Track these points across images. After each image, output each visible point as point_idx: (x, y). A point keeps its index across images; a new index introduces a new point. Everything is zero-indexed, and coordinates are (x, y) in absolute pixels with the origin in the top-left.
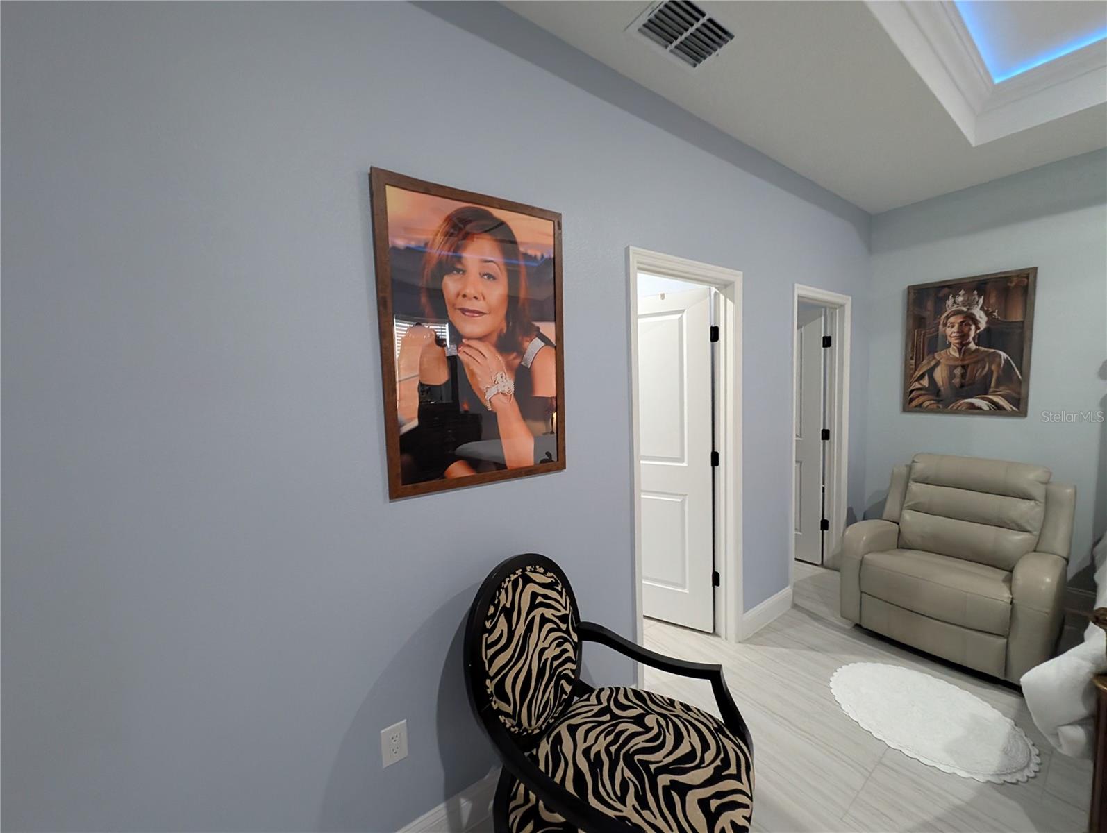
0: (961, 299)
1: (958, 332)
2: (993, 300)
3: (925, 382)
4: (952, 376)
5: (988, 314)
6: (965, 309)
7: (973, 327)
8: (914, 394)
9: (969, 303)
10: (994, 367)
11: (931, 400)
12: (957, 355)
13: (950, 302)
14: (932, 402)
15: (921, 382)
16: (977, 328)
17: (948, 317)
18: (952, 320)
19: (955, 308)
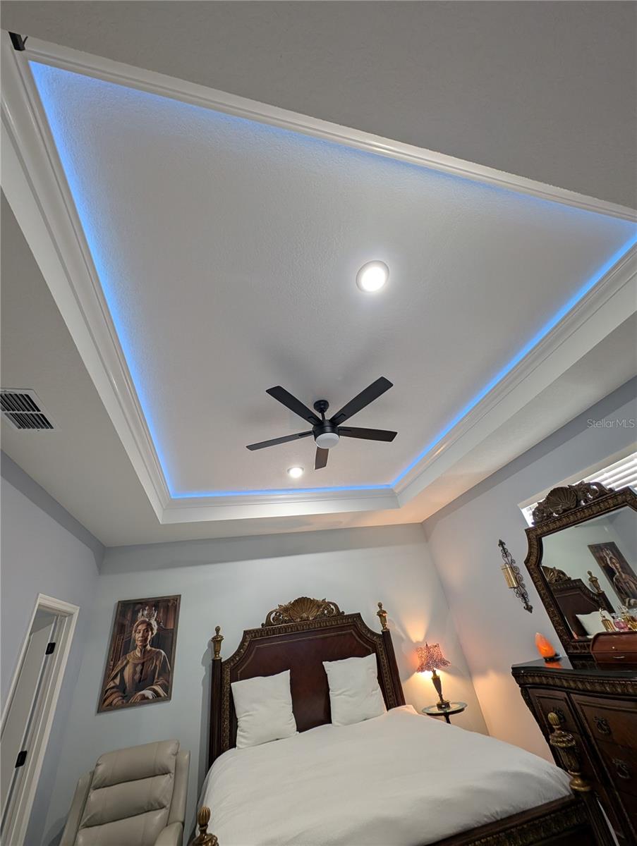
0: (146, 612)
1: (142, 637)
2: (161, 615)
3: (117, 681)
4: (135, 672)
5: (158, 623)
6: (147, 620)
7: (150, 633)
8: (108, 693)
9: (150, 616)
10: (158, 663)
11: (118, 697)
12: (139, 655)
13: (140, 614)
14: (120, 698)
15: (115, 681)
16: (152, 634)
17: (138, 626)
18: (140, 627)
19: (142, 619)
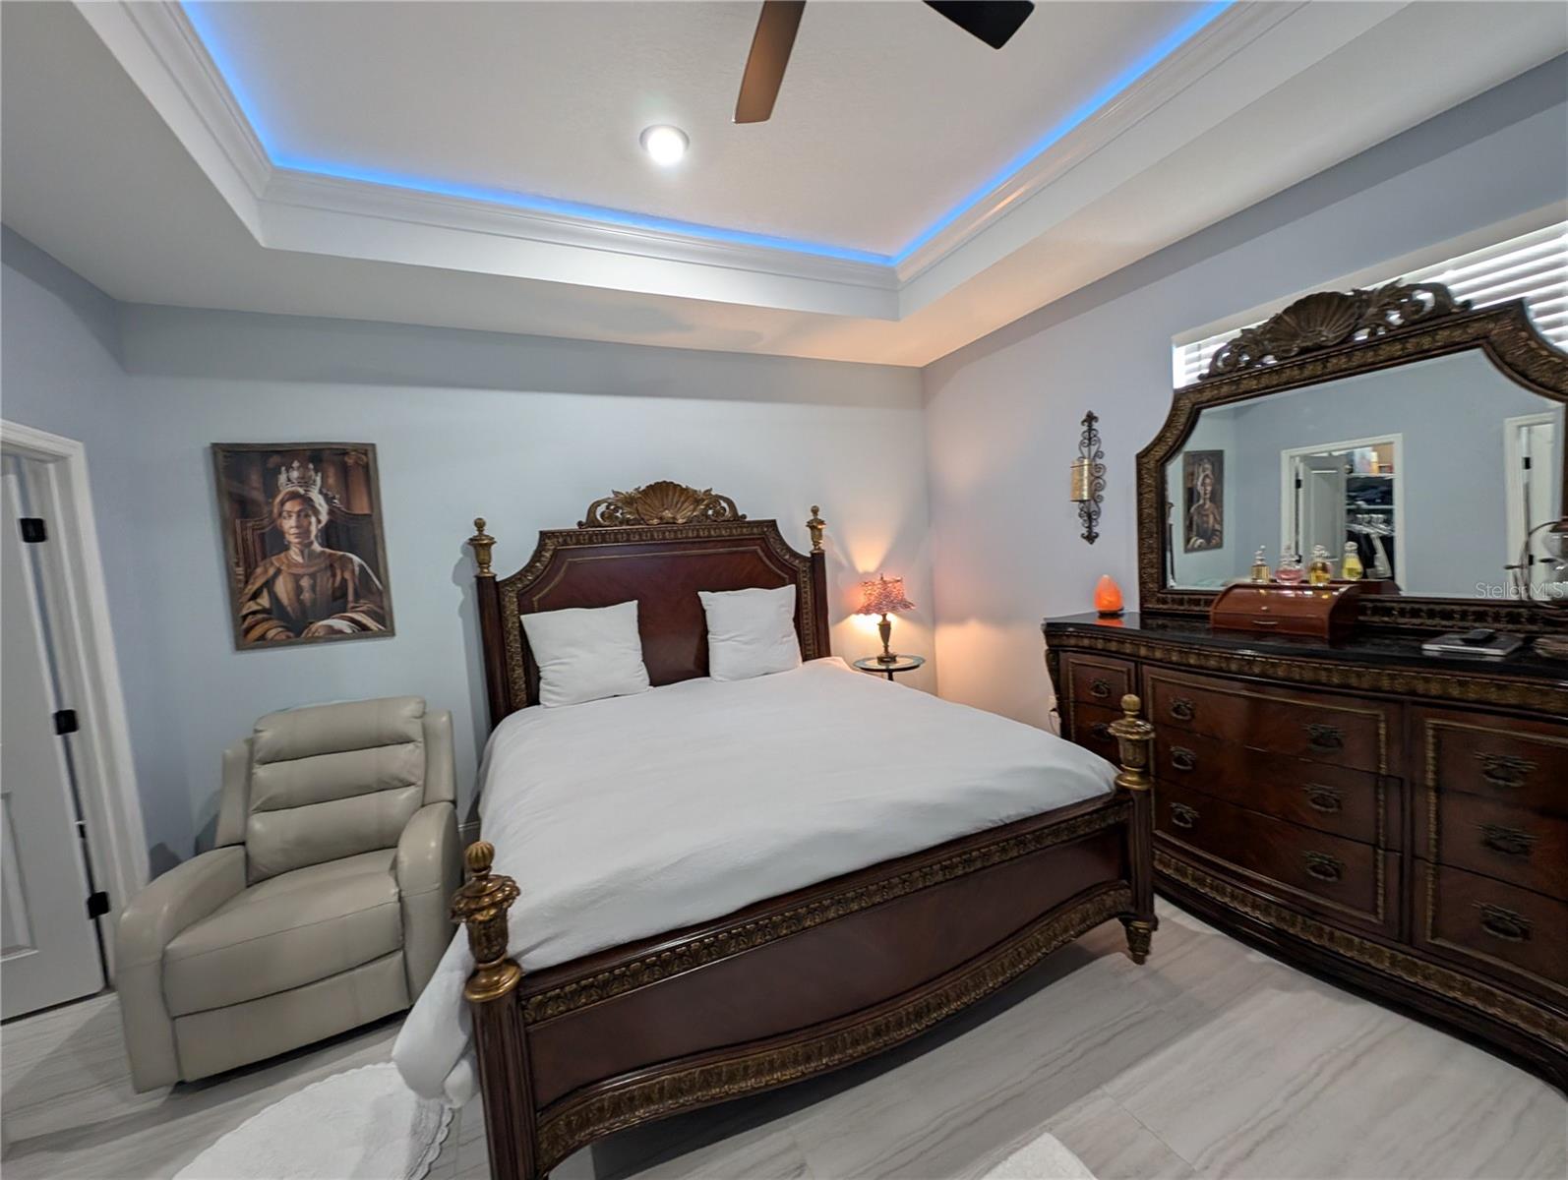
0: (295, 474)
1: (297, 527)
2: (331, 481)
3: (264, 601)
4: (299, 590)
5: (329, 500)
6: (301, 491)
7: (313, 520)
8: (250, 620)
9: (306, 482)
10: (347, 575)
11: (276, 627)
12: (299, 559)
13: (283, 478)
14: (280, 629)
15: (259, 601)
16: (319, 521)
17: (282, 503)
18: (288, 506)
19: (290, 488)
